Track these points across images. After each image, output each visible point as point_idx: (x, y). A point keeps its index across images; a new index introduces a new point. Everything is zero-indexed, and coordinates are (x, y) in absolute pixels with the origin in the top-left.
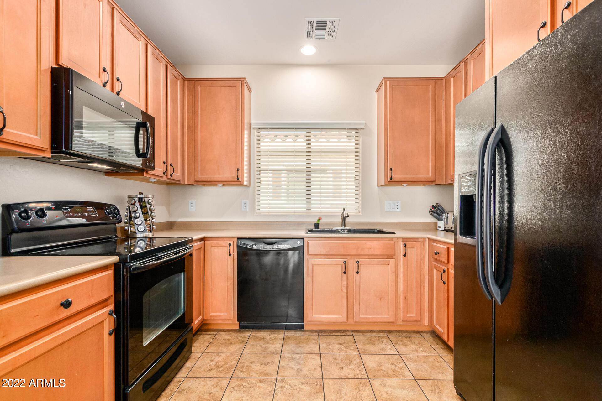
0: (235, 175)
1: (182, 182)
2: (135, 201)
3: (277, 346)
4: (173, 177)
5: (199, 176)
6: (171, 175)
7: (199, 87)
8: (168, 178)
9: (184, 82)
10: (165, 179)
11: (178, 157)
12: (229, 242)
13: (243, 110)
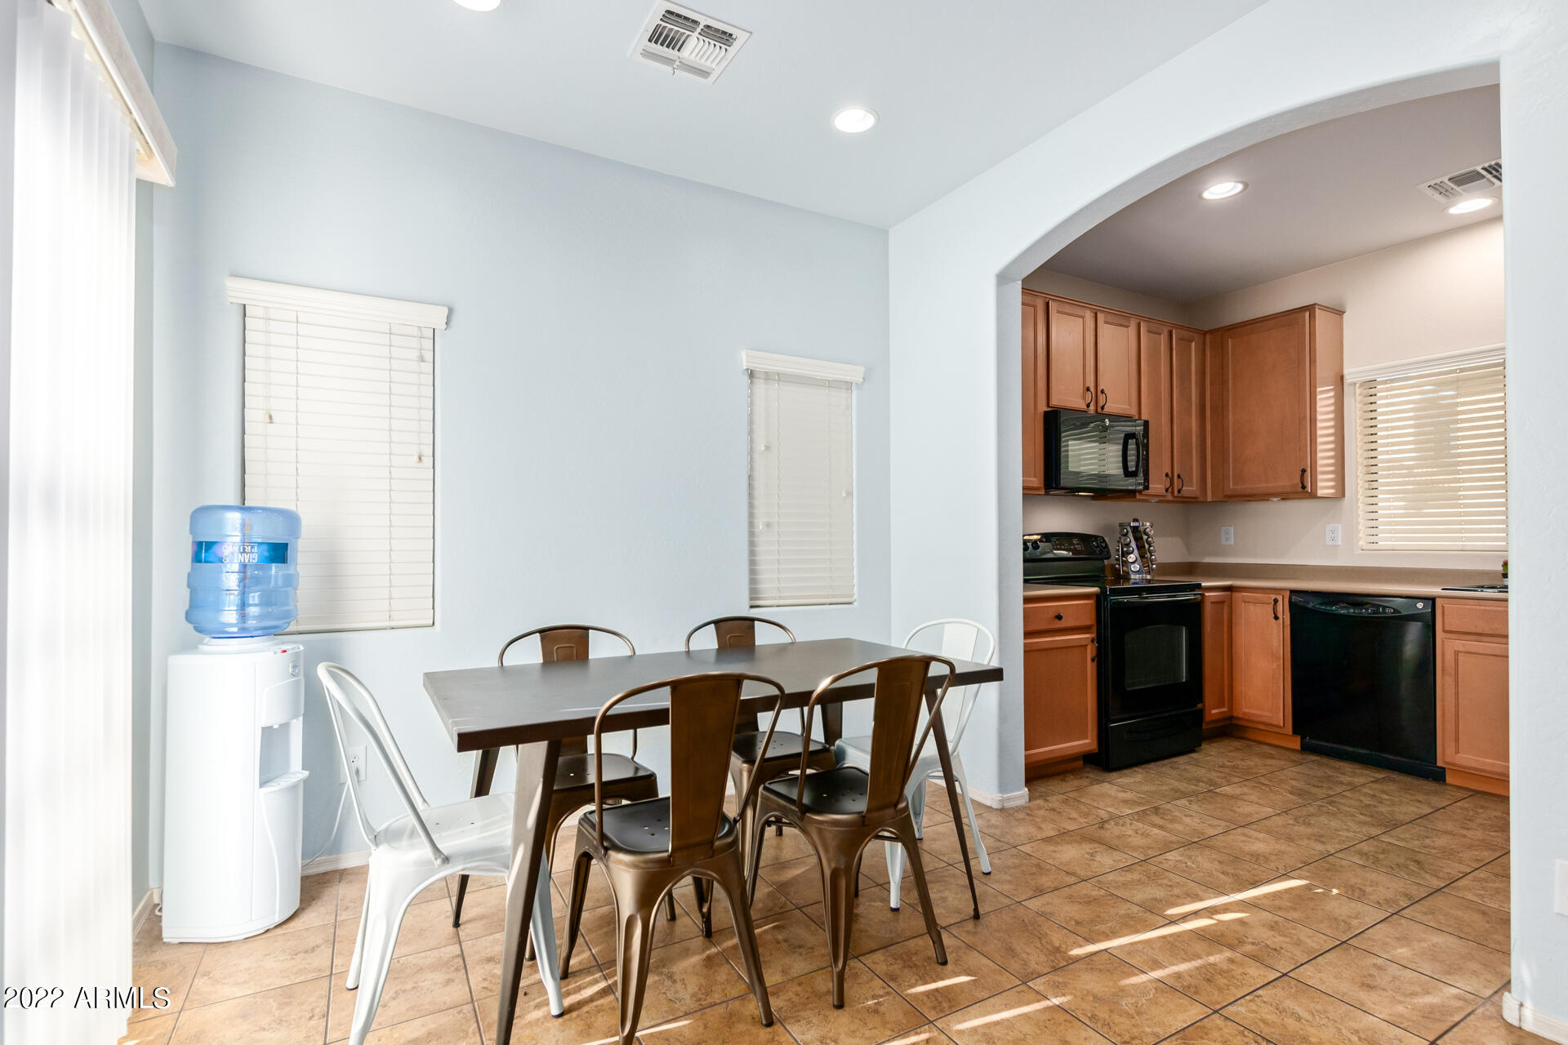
0: (1297, 480)
1: (1201, 499)
2: (1127, 531)
3: (1362, 780)
4: (1183, 493)
5: (1231, 486)
6: (1179, 491)
7: (1230, 340)
8: (1174, 497)
9: (1205, 339)
10: (1170, 497)
11: (1192, 463)
12: (1273, 597)
13: (1313, 361)
